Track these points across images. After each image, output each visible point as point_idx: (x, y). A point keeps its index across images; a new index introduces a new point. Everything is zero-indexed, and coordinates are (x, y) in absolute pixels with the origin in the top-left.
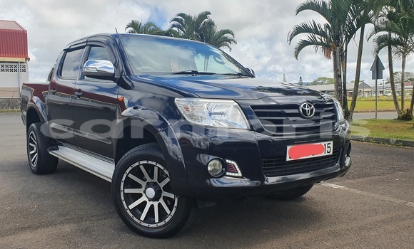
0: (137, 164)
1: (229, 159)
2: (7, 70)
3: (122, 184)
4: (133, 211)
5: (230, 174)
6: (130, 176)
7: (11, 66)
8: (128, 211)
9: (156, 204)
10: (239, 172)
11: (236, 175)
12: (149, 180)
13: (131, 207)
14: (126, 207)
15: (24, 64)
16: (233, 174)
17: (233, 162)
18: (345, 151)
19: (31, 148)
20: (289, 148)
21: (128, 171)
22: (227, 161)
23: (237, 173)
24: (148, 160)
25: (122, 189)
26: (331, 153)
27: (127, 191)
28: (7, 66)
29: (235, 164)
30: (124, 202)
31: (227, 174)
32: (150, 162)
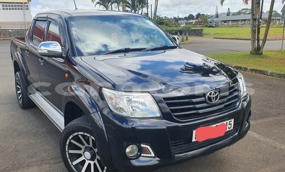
0: (76, 134)
1: (143, 144)
2: (16, 9)
3: (67, 146)
4: (76, 166)
5: (145, 155)
6: (72, 141)
7: (18, 6)
8: (72, 166)
9: (92, 163)
10: (152, 153)
11: (150, 155)
12: (86, 145)
13: (75, 163)
14: (71, 163)
15: (27, 4)
16: (147, 155)
17: (147, 146)
18: (245, 119)
19: (18, 89)
20: (194, 132)
21: (70, 138)
22: (142, 145)
23: (151, 154)
24: (84, 132)
25: (67, 150)
26: (232, 128)
27: (71, 151)
28: (15, 6)
29: (149, 147)
30: (69, 160)
31: (142, 155)
32: (86, 134)
